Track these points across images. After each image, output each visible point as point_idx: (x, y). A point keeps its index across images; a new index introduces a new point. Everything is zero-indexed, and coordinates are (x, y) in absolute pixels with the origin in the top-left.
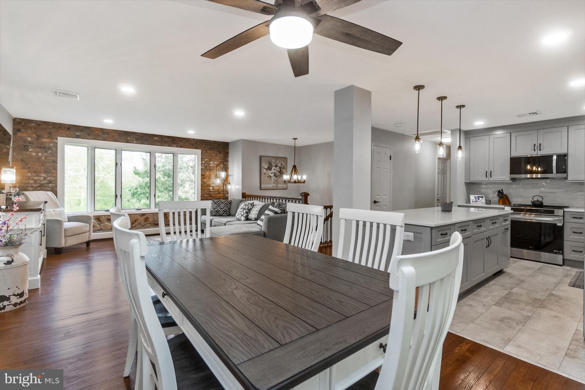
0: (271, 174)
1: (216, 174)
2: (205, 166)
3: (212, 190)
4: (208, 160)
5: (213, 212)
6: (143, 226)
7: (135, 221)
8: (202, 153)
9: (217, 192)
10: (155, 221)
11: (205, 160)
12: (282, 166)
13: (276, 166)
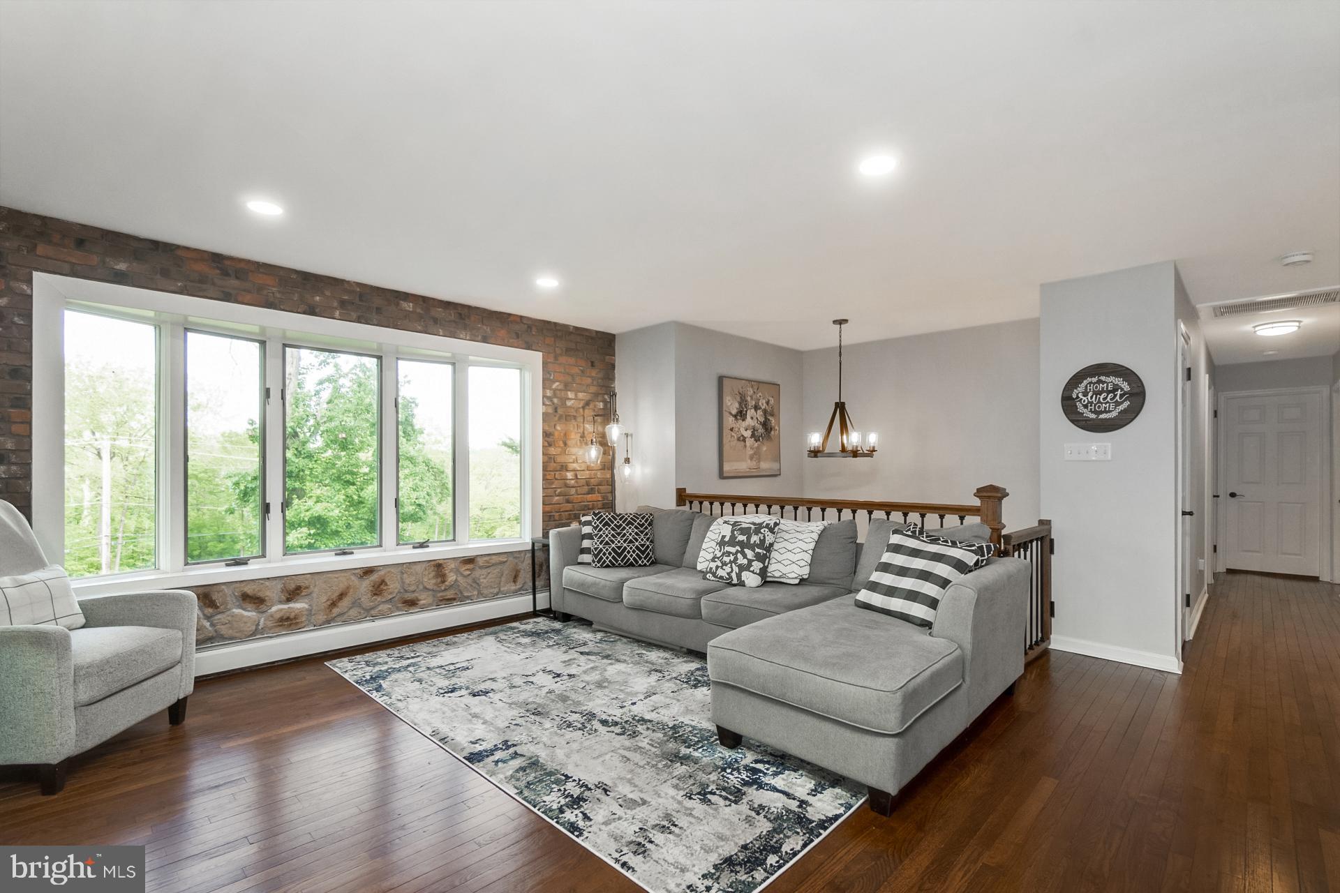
0: (746, 430)
1: (581, 430)
2: (553, 404)
3: (573, 482)
4: (561, 387)
5: (604, 554)
6: (368, 610)
7: (342, 596)
8: (545, 364)
9: (586, 489)
10: (406, 591)
11: (554, 386)
12: (769, 409)
13: (756, 408)
